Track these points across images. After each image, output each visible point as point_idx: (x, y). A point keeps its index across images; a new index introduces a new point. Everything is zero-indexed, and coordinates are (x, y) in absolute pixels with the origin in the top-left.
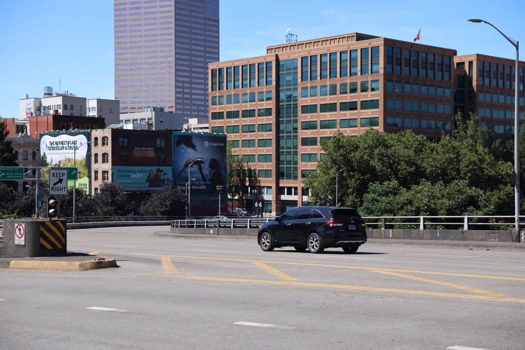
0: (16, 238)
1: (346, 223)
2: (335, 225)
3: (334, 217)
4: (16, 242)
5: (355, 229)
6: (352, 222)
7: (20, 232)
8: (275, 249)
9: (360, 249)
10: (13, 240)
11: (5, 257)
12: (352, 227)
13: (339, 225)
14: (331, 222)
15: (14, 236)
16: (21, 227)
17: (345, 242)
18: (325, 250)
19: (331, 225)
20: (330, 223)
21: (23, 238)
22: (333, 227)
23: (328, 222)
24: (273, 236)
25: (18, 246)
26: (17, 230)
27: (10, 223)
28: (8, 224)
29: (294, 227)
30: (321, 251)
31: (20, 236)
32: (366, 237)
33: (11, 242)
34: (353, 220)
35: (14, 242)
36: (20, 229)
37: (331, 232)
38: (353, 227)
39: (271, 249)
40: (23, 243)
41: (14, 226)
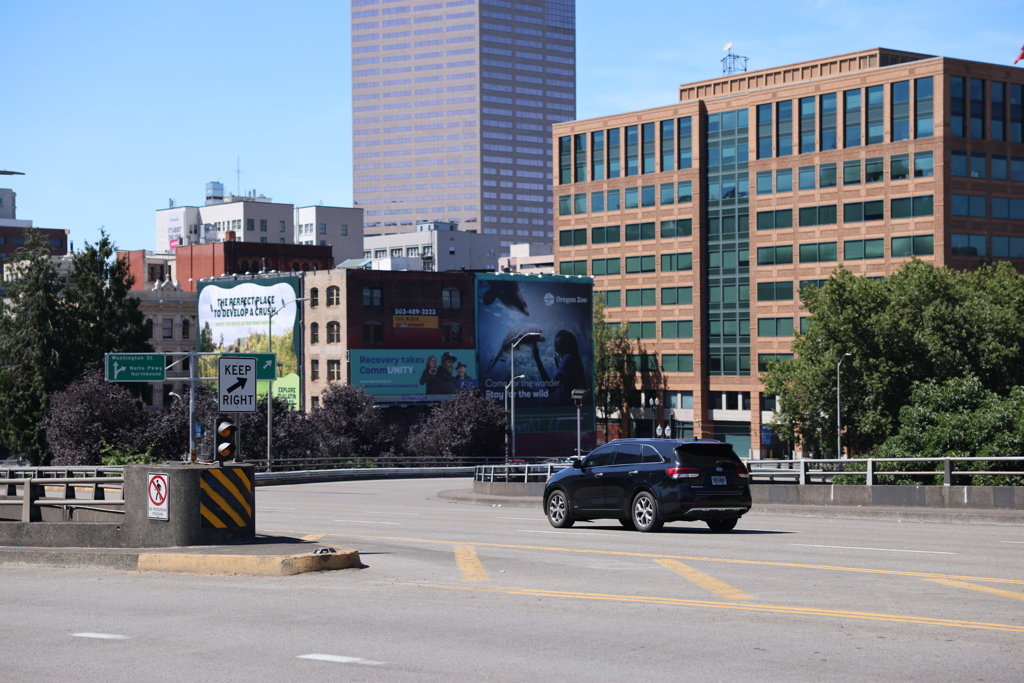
0: (151, 505)
1: (707, 473)
2: (683, 476)
3: (683, 460)
4: (151, 514)
5: (725, 483)
6: (719, 469)
7: (159, 493)
8: (577, 524)
9: (740, 524)
10: (145, 509)
11: (128, 546)
12: (718, 481)
13: (690, 475)
14: (675, 471)
15: (146, 501)
16: (161, 482)
17: (704, 509)
18: (666, 525)
19: (675, 476)
20: (673, 473)
21: (165, 505)
22: (680, 480)
23: (670, 470)
24: (570, 497)
25: (155, 522)
26: (153, 487)
27: (137, 473)
28: (134, 476)
29: (608, 479)
30: (657, 527)
31: (158, 501)
32: (750, 500)
33: (140, 514)
34: (721, 466)
35: (146, 513)
36: (159, 486)
37: (676, 489)
38: (722, 480)
39: (567, 524)
40: (165, 516)
41: (147, 480)
